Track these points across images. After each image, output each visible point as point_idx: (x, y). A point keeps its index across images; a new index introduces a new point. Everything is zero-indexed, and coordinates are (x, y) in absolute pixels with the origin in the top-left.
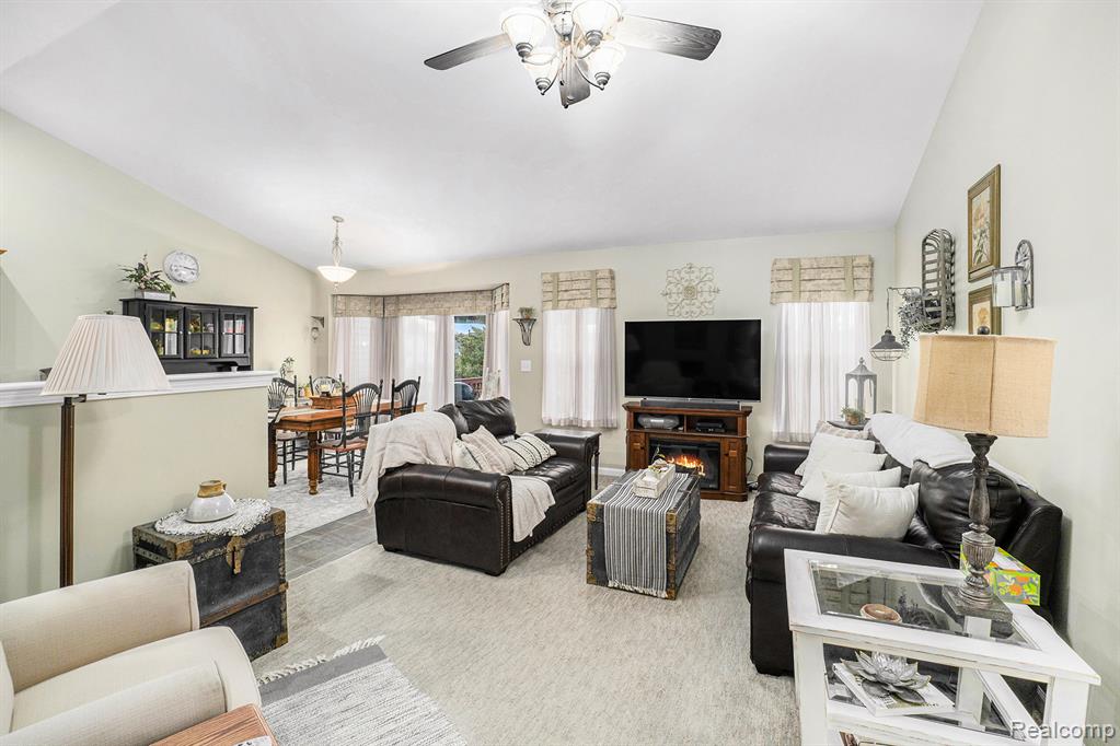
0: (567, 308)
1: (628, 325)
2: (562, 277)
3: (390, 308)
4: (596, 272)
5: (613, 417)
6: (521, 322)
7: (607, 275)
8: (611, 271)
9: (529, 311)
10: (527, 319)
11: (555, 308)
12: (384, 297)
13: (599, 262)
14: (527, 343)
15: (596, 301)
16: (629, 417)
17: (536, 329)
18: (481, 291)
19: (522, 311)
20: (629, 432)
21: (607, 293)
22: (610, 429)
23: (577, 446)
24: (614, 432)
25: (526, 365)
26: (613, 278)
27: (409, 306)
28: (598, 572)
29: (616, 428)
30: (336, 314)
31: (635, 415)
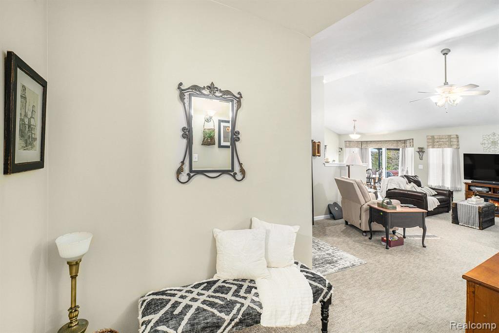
0: (438, 148)
1: (465, 155)
2: (436, 137)
3: (364, 146)
4: (450, 136)
5: (459, 187)
6: (419, 152)
7: (455, 136)
8: (457, 135)
9: (422, 148)
10: (421, 151)
11: (433, 147)
12: (361, 141)
13: (452, 132)
14: (421, 159)
15: (451, 146)
16: (466, 187)
17: (425, 155)
18: (400, 141)
19: (419, 148)
20: (466, 191)
21: (456, 143)
22: (458, 191)
23: (445, 192)
24: (459, 192)
25: (421, 167)
26: (458, 138)
27: (371, 145)
28: (456, 220)
29: (460, 191)
30: (346, 147)
31: (469, 187)
